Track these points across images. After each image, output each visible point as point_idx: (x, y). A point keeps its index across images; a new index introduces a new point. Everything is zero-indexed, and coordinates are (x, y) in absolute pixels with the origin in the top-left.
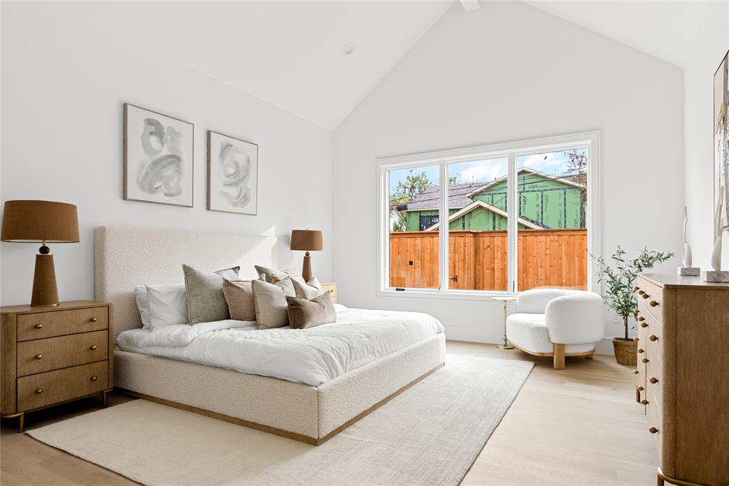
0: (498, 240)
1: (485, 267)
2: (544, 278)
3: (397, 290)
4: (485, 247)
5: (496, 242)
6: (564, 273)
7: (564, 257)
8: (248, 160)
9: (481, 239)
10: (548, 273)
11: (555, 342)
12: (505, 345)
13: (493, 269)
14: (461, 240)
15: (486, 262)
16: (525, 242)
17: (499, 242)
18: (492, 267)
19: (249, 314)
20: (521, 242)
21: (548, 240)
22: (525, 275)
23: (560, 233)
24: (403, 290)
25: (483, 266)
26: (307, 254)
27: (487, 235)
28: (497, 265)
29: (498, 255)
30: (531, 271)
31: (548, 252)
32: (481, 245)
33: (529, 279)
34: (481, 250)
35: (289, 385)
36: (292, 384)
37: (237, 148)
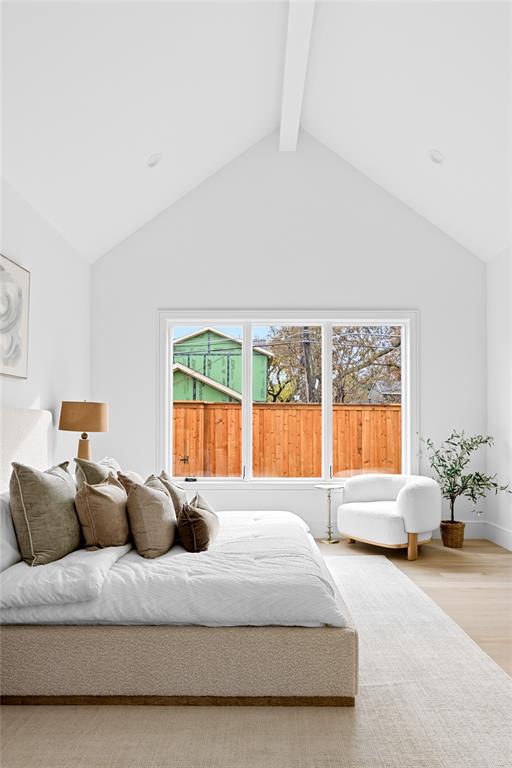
0: (231, 413)
1: (216, 445)
2: (282, 457)
3: (187, 480)
4: (217, 421)
5: (229, 417)
6: (302, 451)
7: (302, 433)
8: (20, 295)
9: (212, 411)
10: (286, 451)
11: (410, 531)
12: (329, 540)
13: (226, 448)
14: (192, 414)
15: (219, 438)
16: (261, 416)
17: (233, 416)
18: (224, 444)
19: (122, 536)
20: (257, 417)
21: (286, 415)
22: (261, 454)
23: (299, 408)
24: (195, 480)
25: (214, 444)
26: (84, 436)
27: (219, 407)
28: (231, 443)
29: (232, 431)
30: (268, 449)
31: (286, 428)
32: (212, 418)
33: (267, 459)
34: (212, 426)
35: (308, 632)
36: (312, 631)
37: (9, 274)
